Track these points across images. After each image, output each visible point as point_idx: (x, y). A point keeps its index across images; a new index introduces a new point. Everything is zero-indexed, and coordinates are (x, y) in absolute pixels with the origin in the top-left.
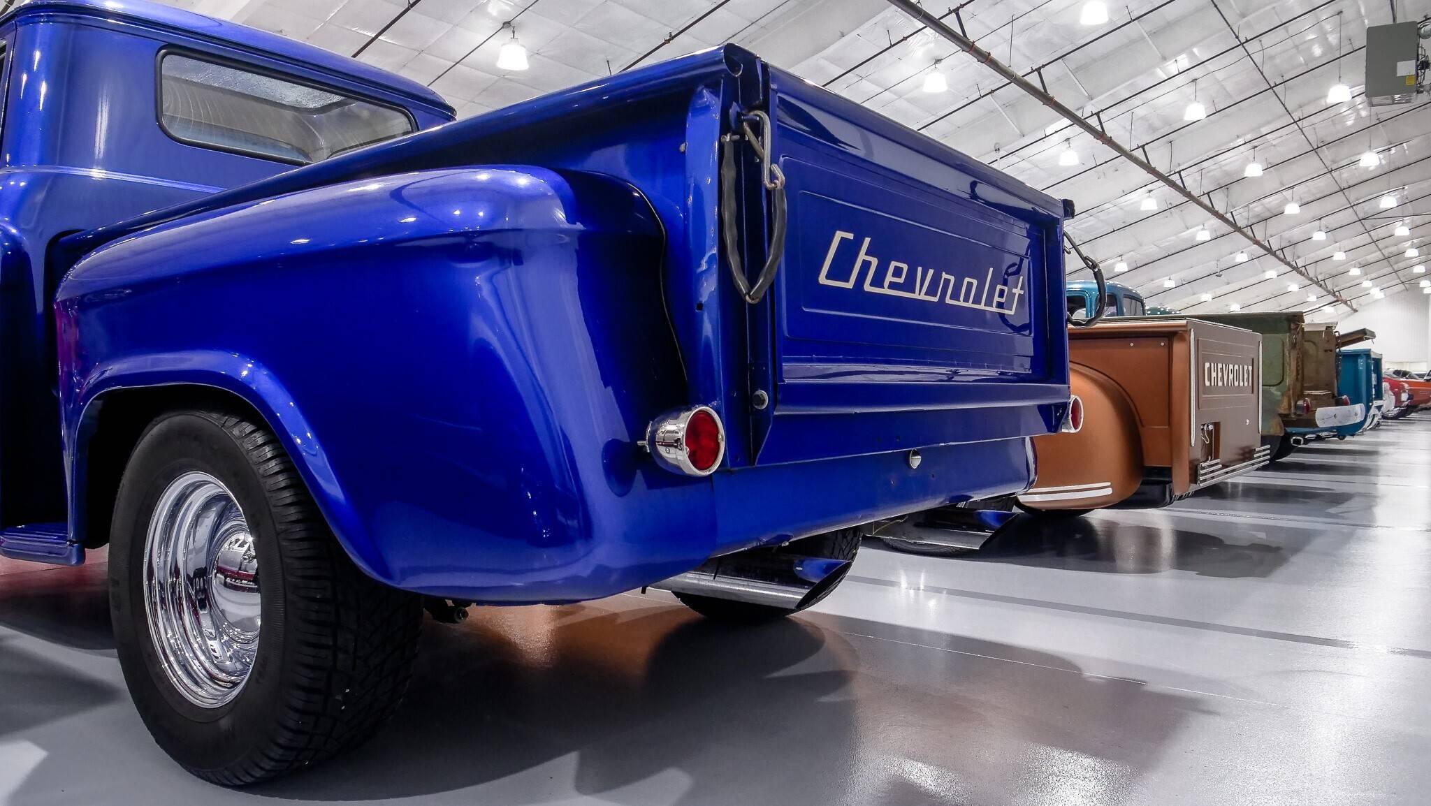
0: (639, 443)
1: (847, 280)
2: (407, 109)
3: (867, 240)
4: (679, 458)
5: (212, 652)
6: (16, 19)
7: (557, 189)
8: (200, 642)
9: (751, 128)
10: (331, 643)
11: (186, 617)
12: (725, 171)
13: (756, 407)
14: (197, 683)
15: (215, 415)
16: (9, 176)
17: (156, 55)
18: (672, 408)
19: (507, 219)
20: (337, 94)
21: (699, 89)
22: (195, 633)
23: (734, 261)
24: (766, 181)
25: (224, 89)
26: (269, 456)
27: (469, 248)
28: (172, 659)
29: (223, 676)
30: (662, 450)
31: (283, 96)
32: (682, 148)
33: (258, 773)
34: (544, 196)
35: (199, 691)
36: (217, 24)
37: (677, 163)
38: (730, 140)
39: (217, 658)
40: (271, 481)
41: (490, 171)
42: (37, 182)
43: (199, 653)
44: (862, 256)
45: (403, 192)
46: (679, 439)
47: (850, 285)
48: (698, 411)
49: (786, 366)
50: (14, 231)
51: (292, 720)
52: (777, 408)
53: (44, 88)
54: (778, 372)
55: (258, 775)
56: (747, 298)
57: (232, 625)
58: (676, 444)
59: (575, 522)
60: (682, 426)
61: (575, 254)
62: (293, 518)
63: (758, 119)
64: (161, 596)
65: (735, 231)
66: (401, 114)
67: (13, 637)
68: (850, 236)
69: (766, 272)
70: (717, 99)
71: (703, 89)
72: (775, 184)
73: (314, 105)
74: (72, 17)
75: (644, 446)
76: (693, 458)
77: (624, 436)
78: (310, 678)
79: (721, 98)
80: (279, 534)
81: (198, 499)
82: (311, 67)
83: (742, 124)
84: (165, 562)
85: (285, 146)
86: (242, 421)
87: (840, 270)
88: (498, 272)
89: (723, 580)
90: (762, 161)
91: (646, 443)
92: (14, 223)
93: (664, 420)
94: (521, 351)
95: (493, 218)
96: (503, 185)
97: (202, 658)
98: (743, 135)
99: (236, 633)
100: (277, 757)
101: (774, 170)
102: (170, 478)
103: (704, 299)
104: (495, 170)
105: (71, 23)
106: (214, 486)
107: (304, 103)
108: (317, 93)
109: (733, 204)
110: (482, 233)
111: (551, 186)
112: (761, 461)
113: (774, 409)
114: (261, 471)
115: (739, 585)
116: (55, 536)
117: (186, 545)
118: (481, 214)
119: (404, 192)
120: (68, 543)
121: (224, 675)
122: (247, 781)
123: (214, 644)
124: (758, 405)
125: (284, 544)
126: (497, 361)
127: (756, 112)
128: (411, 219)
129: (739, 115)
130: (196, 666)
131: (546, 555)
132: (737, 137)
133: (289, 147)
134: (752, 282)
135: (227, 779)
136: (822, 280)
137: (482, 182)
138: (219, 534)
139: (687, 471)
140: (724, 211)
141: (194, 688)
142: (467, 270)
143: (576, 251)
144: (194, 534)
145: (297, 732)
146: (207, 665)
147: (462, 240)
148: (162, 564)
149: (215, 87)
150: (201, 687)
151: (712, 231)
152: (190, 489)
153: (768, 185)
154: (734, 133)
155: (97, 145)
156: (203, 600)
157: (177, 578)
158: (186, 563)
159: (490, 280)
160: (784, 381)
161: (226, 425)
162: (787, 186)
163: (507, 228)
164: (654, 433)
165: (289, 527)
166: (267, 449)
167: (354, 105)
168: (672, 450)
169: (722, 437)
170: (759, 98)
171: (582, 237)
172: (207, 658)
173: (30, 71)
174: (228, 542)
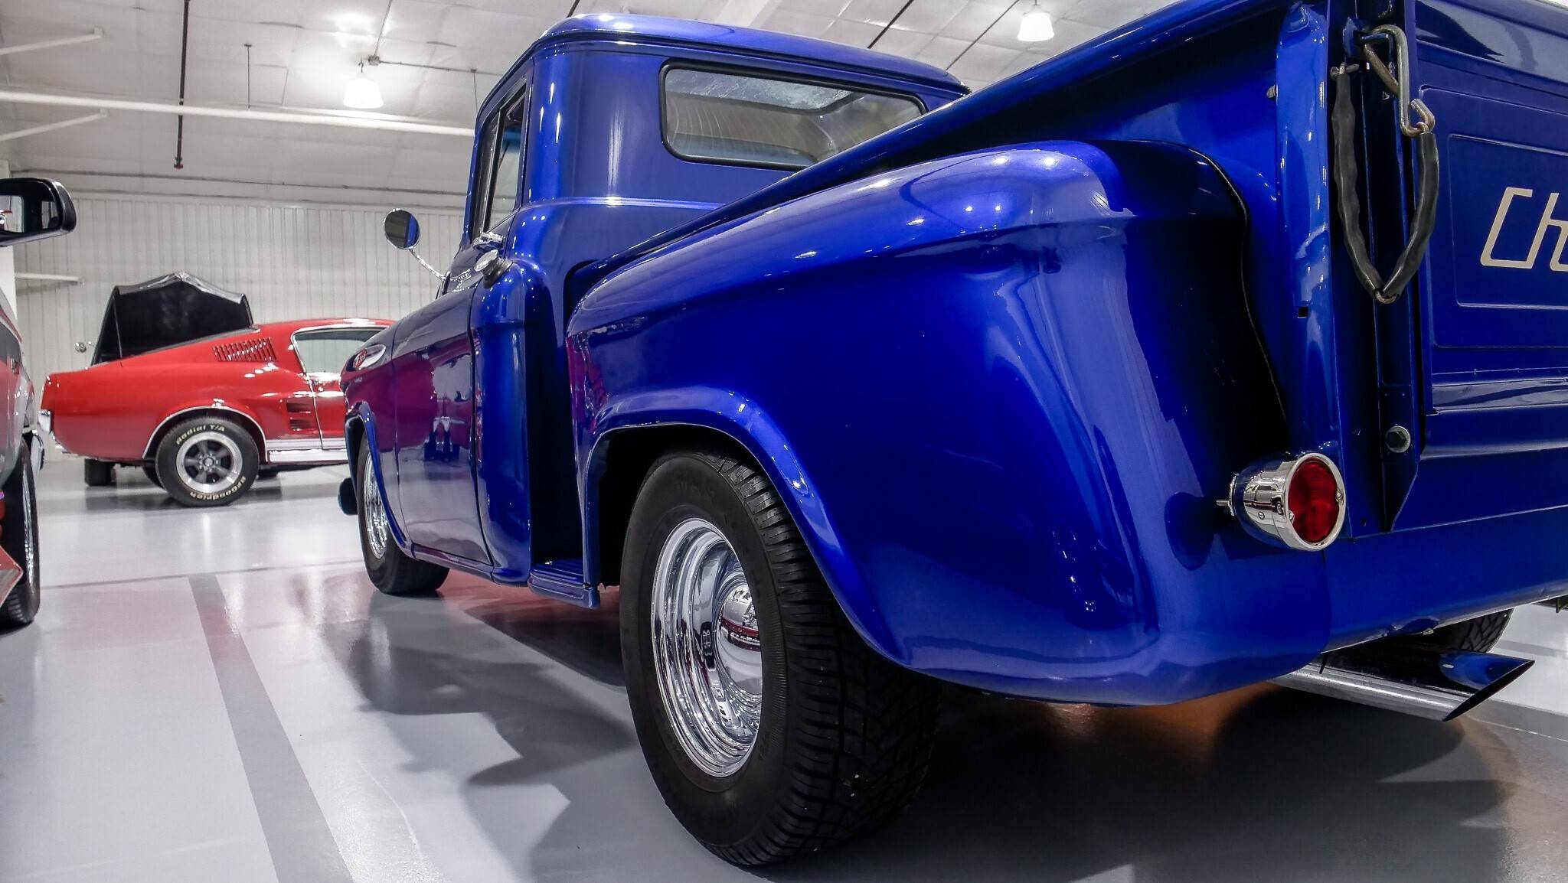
0: (1220, 502)
1: (1524, 258)
2: (917, 96)
3: (1554, 197)
4: (1278, 525)
5: (722, 715)
6: (534, 55)
7: (1095, 166)
8: (709, 703)
9: (1376, 52)
10: (837, 723)
11: (694, 674)
12: (1337, 117)
13: (1392, 449)
14: (706, 748)
15: (712, 458)
16: (531, 212)
17: (660, 69)
18: (1268, 457)
19: (1032, 212)
20: (842, 89)
21: (1294, 6)
22: (703, 692)
23: (1355, 244)
24: (1405, 125)
25: (731, 100)
26: (767, 505)
27: (986, 253)
28: (681, 718)
29: (729, 740)
30: (1253, 514)
31: (789, 99)
32: (1271, 92)
33: (764, 857)
34: (1077, 178)
35: (707, 756)
36: (728, 31)
37: (1264, 115)
38: (1346, 72)
39: (726, 720)
40: (770, 534)
41: (1009, 152)
42: (555, 214)
43: (707, 714)
44: (1546, 220)
45: (912, 186)
46: (1278, 499)
47: (1528, 264)
48: (1306, 461)
49: (1437, 387)
50: (536, 267)
51: (797, 804)
52: (1424, 450)
53: (559, 120)
54: (1425, 398)
55: (764, 859)
56: (1378, 296)
57: (737, 685)
58: (1274, 505)
59: (1130, 599)
60: (1281, 480)
61: (1122, 251)
62: (795, 577)
63: (1387, 36)
64: (669, 652)
65: (1355, 202)
66: (910, 103)
67: (552, 667)
68: (1528, 193)
69: (1407, 259)
70: (1322, 16)
71: (1300, 6)
72: (1419, 127)
73: (821, 105)
74: (582, 44)
75: (1226, 507)
76: (1303, 527)
77: (1195, 489)
78: (815, 761)
79: (1328, 16)
80: (779, 595)
81: (701, 546)
82: (815, 63)
83: (1363, 47)
84: (672, 615)
85: (793, 152)
86: (739, 464)
87: (1513, 243)
88: (1025, 282)
89: (1332, 673)
90: (1395, 97)
91: (1229, 503)
92: (537, 260)
93: (1255, 472)
94: (1051, 367)
95: (1013, 213)
96: (1024, 168)
97: (710, 719)
98: (1362, 60)
99: (741, 695)
100: (783, 843)
101: (1416, 108)
102: (672, 524)
103: (1307, 296)
104: (1015, 151)
105: (581, 51)
106: (714, 536)
107: (810, 103)
108: (822, 90)
109: (1352, 164)
110: (1001, 233)
111: (1088, 165)
112: (1399, 525)
113: (1420, 450)
114: (760, 522)
115: (1355, 682)
116: (574, 576)
117: (692, 598)
118: (998, 208)
119: (914, 188)
120: (584, 586)
121: (731, 739)
122: (753, 863)
123: (724, 706)
124: (1395, 446)
125: (785, 606)
126: (1022, 385)
127: (1384, 27)
128: (919, 221)
129: (1357, 34)
130: (704, 727)
131: (1092, 643)
132: (1354, 67)
133: (797, 153)
134: (1385, 273)
135: (733, 857)
136: (1486, 260)
137: (999, 168)
138: (724, 583)
139: (1291, 544)
140: (1339, 175)
141: (702, 752)
142: (988, 282)
143: (1124, 247)
144: (700, 584)
145: (802, 818)
146: (715, 727)
147: (975, 244)
148: (669, 619)
149: (723, 99)
150: (710, 753)
151: (1318, 202)
152: (692, 537)
153: (1408, 131)
154: (1350, 62)
155: (610, 172)
156: (710, 660)
157: (684, 633)
158: (692, 617)
159: (1015, 292)
160: (1434, 412)
161: (723, 469)
162: (1439, 128)
163: (1032, 223)
164: (1241, 489)
165: (791, 587)
166: (765, 497)
167: (862, 100)
168: (1268, 514)
169: (1342, 495)
170: (1386, 6)
171: (1130, 227)
172: (715, 720)
173: (546, 106)
174: (733, 593)
